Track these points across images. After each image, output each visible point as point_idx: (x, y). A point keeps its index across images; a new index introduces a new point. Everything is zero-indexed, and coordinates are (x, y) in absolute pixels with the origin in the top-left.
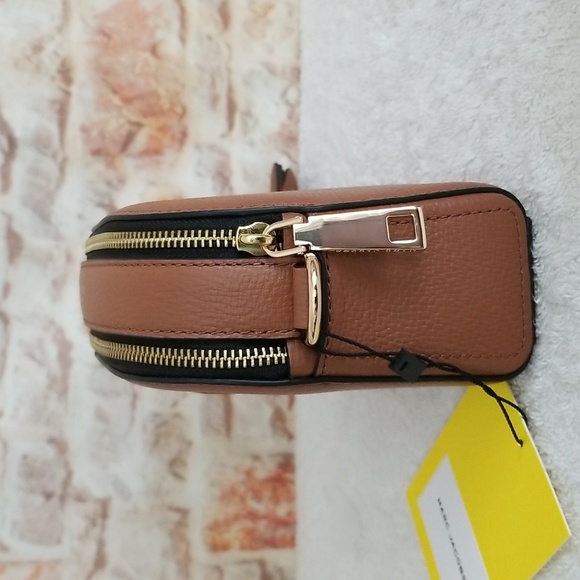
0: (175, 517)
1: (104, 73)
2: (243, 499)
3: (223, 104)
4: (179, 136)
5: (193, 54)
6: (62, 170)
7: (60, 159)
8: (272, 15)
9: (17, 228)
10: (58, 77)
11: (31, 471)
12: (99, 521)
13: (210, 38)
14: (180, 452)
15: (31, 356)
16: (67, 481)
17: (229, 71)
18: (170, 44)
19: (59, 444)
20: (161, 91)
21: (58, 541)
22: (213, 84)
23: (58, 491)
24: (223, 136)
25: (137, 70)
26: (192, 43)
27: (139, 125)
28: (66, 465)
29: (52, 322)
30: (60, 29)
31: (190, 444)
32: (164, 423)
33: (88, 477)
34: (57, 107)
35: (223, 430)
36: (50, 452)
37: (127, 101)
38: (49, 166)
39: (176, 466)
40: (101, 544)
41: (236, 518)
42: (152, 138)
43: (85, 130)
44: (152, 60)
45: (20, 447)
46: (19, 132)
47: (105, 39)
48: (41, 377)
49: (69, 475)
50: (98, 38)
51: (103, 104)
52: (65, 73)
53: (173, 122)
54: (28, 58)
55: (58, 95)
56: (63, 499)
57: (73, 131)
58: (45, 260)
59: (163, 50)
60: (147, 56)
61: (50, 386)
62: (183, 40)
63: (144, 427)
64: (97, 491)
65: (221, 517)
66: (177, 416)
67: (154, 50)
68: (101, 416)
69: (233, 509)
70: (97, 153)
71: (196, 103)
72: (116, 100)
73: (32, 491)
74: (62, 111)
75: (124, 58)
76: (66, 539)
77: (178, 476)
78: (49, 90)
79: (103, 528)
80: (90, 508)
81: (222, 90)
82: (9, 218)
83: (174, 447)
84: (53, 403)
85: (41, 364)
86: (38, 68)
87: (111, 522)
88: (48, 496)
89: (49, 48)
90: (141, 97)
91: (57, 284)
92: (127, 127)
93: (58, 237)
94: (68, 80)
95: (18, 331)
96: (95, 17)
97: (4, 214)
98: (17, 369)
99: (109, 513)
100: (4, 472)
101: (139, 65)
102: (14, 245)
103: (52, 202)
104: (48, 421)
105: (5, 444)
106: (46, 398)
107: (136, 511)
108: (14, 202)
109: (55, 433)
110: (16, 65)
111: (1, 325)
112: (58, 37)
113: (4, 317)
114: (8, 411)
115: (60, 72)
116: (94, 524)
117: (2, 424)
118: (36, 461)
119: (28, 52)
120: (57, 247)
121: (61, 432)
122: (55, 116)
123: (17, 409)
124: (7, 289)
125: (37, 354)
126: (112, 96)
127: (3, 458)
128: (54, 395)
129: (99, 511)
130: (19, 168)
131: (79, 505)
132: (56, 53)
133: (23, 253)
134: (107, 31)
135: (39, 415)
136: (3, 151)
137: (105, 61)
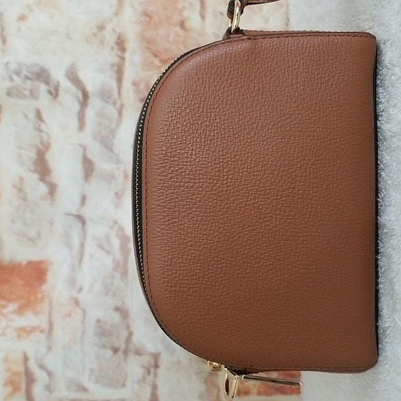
1: (148, 43)
5: (210, 25)
6: (120, 113)
7: (118, 106)
9: (90, 156)
10: (116, 47)
11: (103, 331)
12: (152, 370)
15: (102, 247)
16: (129, 339)
18: (194, 20)
19: (123, 312)
21: (124, 385)
23: (123, 347)
25: (171, 40)
26: (209, 18)
28: (128, 327)
29: (116, 222)
30: (116, 14)
33: (143, 336)
34: (115, 68)
36: (117, 317)
37: (165, 61)
38: (112, 111)
40: (155, 387)
43: (135, 84)
44: (181, 32)
45: (95, 313)
46: (89, 88)
47: (148, 19)
48: (109, 262)
49: (130, 334)
50: (143, 19)
51: (148, 65)
52: (121, 44)
54: (95, 35)
55: (116, 60)
56: (126, 352)
57: (127, 84)
58: (111, 178)
59: (188, 24)
60: (178, 29)
61: (115, 269)
62: (203, 17)
64: (151, 347)
67: (182, 25)
70: (143, 100)
72: (157, 62)
73: (104, 347)
74: (119, 71)
75: (161, 32)
76: (129, 383)
78: (110, 57)
79: (155, 375)
80: (146, 360)
82: (85, 148)
84: (118, 282)
85: (108, 253)
86: (102, 42)
87: (161, 371)
88: (116, 350)
89: (109, 27)
91: (118, 195)
93: (118, 161)
94: (123, 49)
95: (92, 230)
96: (140, 4)
97: (81, 145)
98: (91, 256)
99: (160, 363)
100: (84, 332)
101: (172, 36)
102: (88, 168)
103: (114, 137)
104: (114, 295)
105: (84, 311)
106: (113, 277)
107: (179, 363)
108: (87, 137)
109: (119, 304)
110: (87, 40)
111: (80, 225)
112: (115, 20)
113: (81, 219)
114: (86, 287)
115: (117, 44)
116: (149, 372)
117: (82, 297)
118: (106, 324)
119: (95, 31)
120: (118, 168)
121: (123, 302)
122: (114, 75)
123: (92, 285)
124: (84, 199)
125: (106, 245)
126: (153, 58)
127: (83, 322)
128: (118, 276)
129: (152, 362)
130: (90, 113)
131: (138, 357)
132: (114, 30)
133: (94, 174)
134: (149, 13)
135: (108, 290)
136: (79, 101)
137: (148, 34)
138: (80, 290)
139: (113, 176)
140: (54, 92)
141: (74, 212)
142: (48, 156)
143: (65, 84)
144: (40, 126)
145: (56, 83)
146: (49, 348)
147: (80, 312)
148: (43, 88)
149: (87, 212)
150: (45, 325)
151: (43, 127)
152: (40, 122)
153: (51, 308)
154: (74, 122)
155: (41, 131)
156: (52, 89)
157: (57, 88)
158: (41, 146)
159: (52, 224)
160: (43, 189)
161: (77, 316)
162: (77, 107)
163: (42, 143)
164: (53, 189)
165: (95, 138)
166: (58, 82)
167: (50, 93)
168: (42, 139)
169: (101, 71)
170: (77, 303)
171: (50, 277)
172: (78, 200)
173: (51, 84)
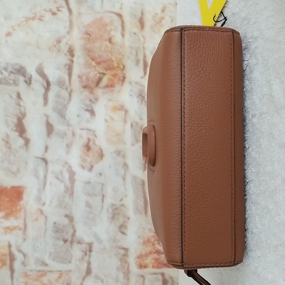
0: (122, 252)
1: (88, 51)
2: (153, 244)
3: (141, 63)
4: (122, 78)
5: (128, 41)
6: (70, 95)
7: (69, 90)
8: (163, 22)
9: (51, 121)
10: (68, 54)
11: (58, 229)
12: (88, 253)
13: (135, 34)
14: (124, 222)
15: (57, 178)
16: (74, 235)
17: (144, 48)
18: (117, 37)
19: (70, 218)
20: (114, 58)
21: (70, 262)
22: (137, 55)
23: (70, 239)
24: (142, 78)
25: (103, 50)
26: (127, 36)
27: (104, 74)
28: (73, 227)
29: (67, 163)
30: (68, 33)
31: (129, 218)
32: (117, 209)
33: (82, 232)
34: (68, 67)
35: (144, 213)
36: (66, 221)
37: (98, 63)
38: (65, 94)
39: (122, 229)
40: (89, 263)
41: (150, 253)
42: (110, 79)
43: (79, 77)
44: (109, 45)
45: (52, 219)
46: (51, 79)
47: (88, 36)
48: (62, 187)
49: (75, 231)
50: (85, 36)
51: (88, 65)
52: (71, 52)
53: (119, 72)
54: (55, 46)
55: (68, 62)
56: (72, 242)
57: (75, 77)
58: (63, 135)
59: (114, 40)
60: (107, 43)
61: (66, 192)
62: (123, 35)
63: (108, 211)
64: (87, 239)
65: (143, 253)
66: (123, 205)
67: (110, 40)
68: (88, 205)
69: (149, 249)
70: (85, 87)
71: (129, 63)
72: (94, 63)
73: (58, 239)
74: (70, 69)
75: (97, 45)
76: (73, 261)
77: (123, 233)
78: (64, 60)
79: (90, 256)
80: (84, 247)
81: (141, 57)
82: (47, 117)
83: (121, 220)
84: (67, 199)
85: (62, 182)
86: (59, 51)
87: (93, 254)
88: (65, 241)
89: (64, 41)
90: (105, 61)
91: (68, 146)
92: (98, 75)
93: (69, 125)
94: (72, 55)
95: (52, 167)
96: (84, 27)
97: (45, 115)
98: (51, 184)
99: (92, 249)
100: (46, 230)
101: (103, 47)
102: (50, 129)
103: (66, 110)
104: (65, 207)
105: (46, 217)
106: (64, 197)
107: (104, 249)
108: (49, 110)
109: (68, 213)
110: (50, 49)
111: (44, 164)
112: (67, 36)
113: (45, 161)
114: (47, 202)
115: (68, 52)
116: (86, 254)
117: (45, 208)
118: (59, 225)
119: (55, 43)
120: (68, 129)
121: (71, 212)
122: (67, 71)
123: (51, 202)
124: (46, 148)
125: (60, 177)
126: (91, 61)
127: (45, 224)
128: (67, 196)
129: (88, 248)
130: (51, 95)
131: (79, 245)
132: (67, 43)
133: (53, 132)
134: (89, 32)
135: (61, 204)
136: (44, 87)
137: (88, 46)
138: (44, 204)
139: (65, 134)
140: (28, 82)
141: (41, 156)
142: (24, 121)
143: (36, 76)
144: (19, 102)
145: (30, 76)
146: (24, 240)
147: (44, 218)
148: (21, 78)
149: (49, 156)
150: (22, 226)
151: (21, 103)
152: (19, 100)
153: (25, 215)
154: (41, 101)
155: (20, 105)
156: (27, 80)
157: (30, 79)
158: (20, 115)
159: (26, 164)
160: (21, 141)
161: (42, 220)
162: (43, 91)
163: (21, 113)
164: (27, 142)
165: (54, 110)
166: (31, 76)
167: (26, 82)
168: (20, 110)
169: (59, 69)
170: (42, 212)
171: (25, 196)
172: (43, 148)
173: (27, 76)
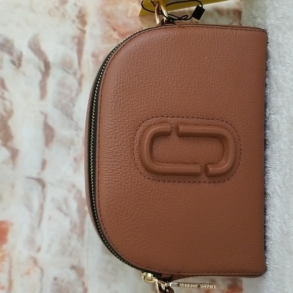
1: (107, 17)
6: (80, 84)
7: (78, 76)
9: (50, 123)
10: (77, 20)
11: (60, 288)
15: (60, 209)
19: (79, 270)
25: (129, 15)
28: (83, 284)
29: (74, 186)
34: (76, 41)
36: (73, 275)
37: (123, 35)
38: (72, 81)
43: (94, 56)
44: (139, 7)
45: (52, 272)
46: (51, 59)
48: (66, 224)
49: (86, 290)
51: (107, 38)
52: (82, 18)
54: (57, 8)
55: (77, 33)
57: (87, 56)
58: (70, 144)
60: (136, 4)
61: (72, 230)
72: (116, 35)
74: (80, 44)
75: (120, 7)
78: (71, 29)
82: (46, 116)
84: (74, 242)
85: (66, 215)
86: (64, 15)
89: (71, 1)
91: (77, 160)
93: (77, 128)
94: (84, 23)
95: (51, 192)
97: (42, 113)
98: (50, 218)
100: (42, 289)
101: (131, 11)
102: (49, 134)
103: (74, 105)
104: (71, 254)
105: (42, 270)
106: (70, 238)
108: (48, 106)
109: (75, 263)
110: (49, 13)
111: (40, 188)
113: (41, 183)
114: (44, 247)
115: (78, 17)
117: (42, 257)
118: (62, 282)
119: (57, 4)
120: (77, 135)
121: (79, 261)
122: (75, 47)
123: (50, 246)
124: (44, 164)
125: (64, 208)
126: (112, 32)
127: (41, 280)
128: (75, 236)
130: (52, 83)
132: (75, 4)
133: (54, 140)
135: (65, 250)
136: (41, 71)
137: (108, 9)
138: (39, 250)
139: (72, 142)
140: (17, 62)
141: (35, 176)
142: (10, 123)
143: (28, 54)
144: (3, 93)
145: (19, 54)
147: (38, 270)
148: (6, 57)
149: (47, 176)
150: (5, 283)
151: (6, 95)
152: (3, 90)
153: (11, 267)
154: (37, 91)
155: (4, 99)
156: (15, 59)
157: (20, 58)
158: (4, 114)
159: (13, 187)
160: (5, 153)
161: (36, 274)
162: (39, 76)
163: (5, 110)
164: (14, 154)
165: (55, 106)
166: (21, 53)
167: (13, 62)
168: (4, 105)
169: (63, 43)
170: (35, 262)
171: (10, 237)
172: (38, 164)
173: (14, 54)
